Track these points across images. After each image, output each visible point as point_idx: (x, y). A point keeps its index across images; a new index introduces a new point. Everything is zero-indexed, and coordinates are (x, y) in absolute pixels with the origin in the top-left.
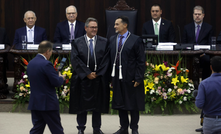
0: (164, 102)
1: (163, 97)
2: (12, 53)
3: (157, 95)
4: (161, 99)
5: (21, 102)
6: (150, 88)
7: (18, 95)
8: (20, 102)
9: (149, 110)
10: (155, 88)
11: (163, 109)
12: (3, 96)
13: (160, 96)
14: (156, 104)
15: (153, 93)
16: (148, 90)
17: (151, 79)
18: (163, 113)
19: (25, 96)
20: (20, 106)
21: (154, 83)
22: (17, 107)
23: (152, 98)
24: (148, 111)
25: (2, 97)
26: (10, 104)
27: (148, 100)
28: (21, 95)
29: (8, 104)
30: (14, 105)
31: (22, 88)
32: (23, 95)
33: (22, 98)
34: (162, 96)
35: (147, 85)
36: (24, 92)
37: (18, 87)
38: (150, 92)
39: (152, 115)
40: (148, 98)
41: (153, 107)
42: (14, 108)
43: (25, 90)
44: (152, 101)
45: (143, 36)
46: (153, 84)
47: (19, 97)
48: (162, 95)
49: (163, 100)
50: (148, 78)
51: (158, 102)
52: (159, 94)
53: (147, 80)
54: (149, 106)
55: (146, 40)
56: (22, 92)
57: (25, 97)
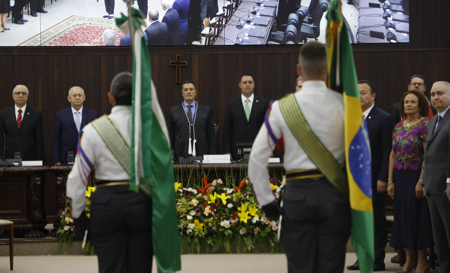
0: (273, 234)
1: (271, 227)
2: (53, 171)
3: (263, 224)
4: (269, 230)
5: (67, 240)
6: (253, 215)
7: (63, 229)
8: (65, 238)
9: (253, 246)
10: (258, 214)
11: (273, 245)
12: (40, 233)
13: (268, 225)
14: (262, 238)
15: (257, 221)
16: (250, 218)
17: (253, 202)
18: (273, 250)
19: (72, 229)
20: (65, 245)
21: (257, 208)
22: (61, 247)
23: (256, 229)
24: (251, 247)
25: (39, 235)
26: (50, 243)
27: (250, 232)
28: (66, 228)
29: (48, 243)
30: (56, 244)
31: (67, 219)
32: (69, 229)
33: (68, 233)
34: (269, 226)
35: (248, 210)
36: (70, 224)
37: (62, 218)
38: (253, 221)
39: (257, 253)
40: (250, 229)
41: (257, 242)
42: (56, 249)
43: (72, 222)
44: (256, 233)
45: (238, 144)
46: (257, 210)
47: (64, 231)
48: (269, 224)
49: (272, 231)
50: (248, 201)
51: (264, 235)
52: (265, 223)
53: (247, 204)
54: (252, 240)
55: (242, 150)
56: (68, 225)
57: (72, 232)
